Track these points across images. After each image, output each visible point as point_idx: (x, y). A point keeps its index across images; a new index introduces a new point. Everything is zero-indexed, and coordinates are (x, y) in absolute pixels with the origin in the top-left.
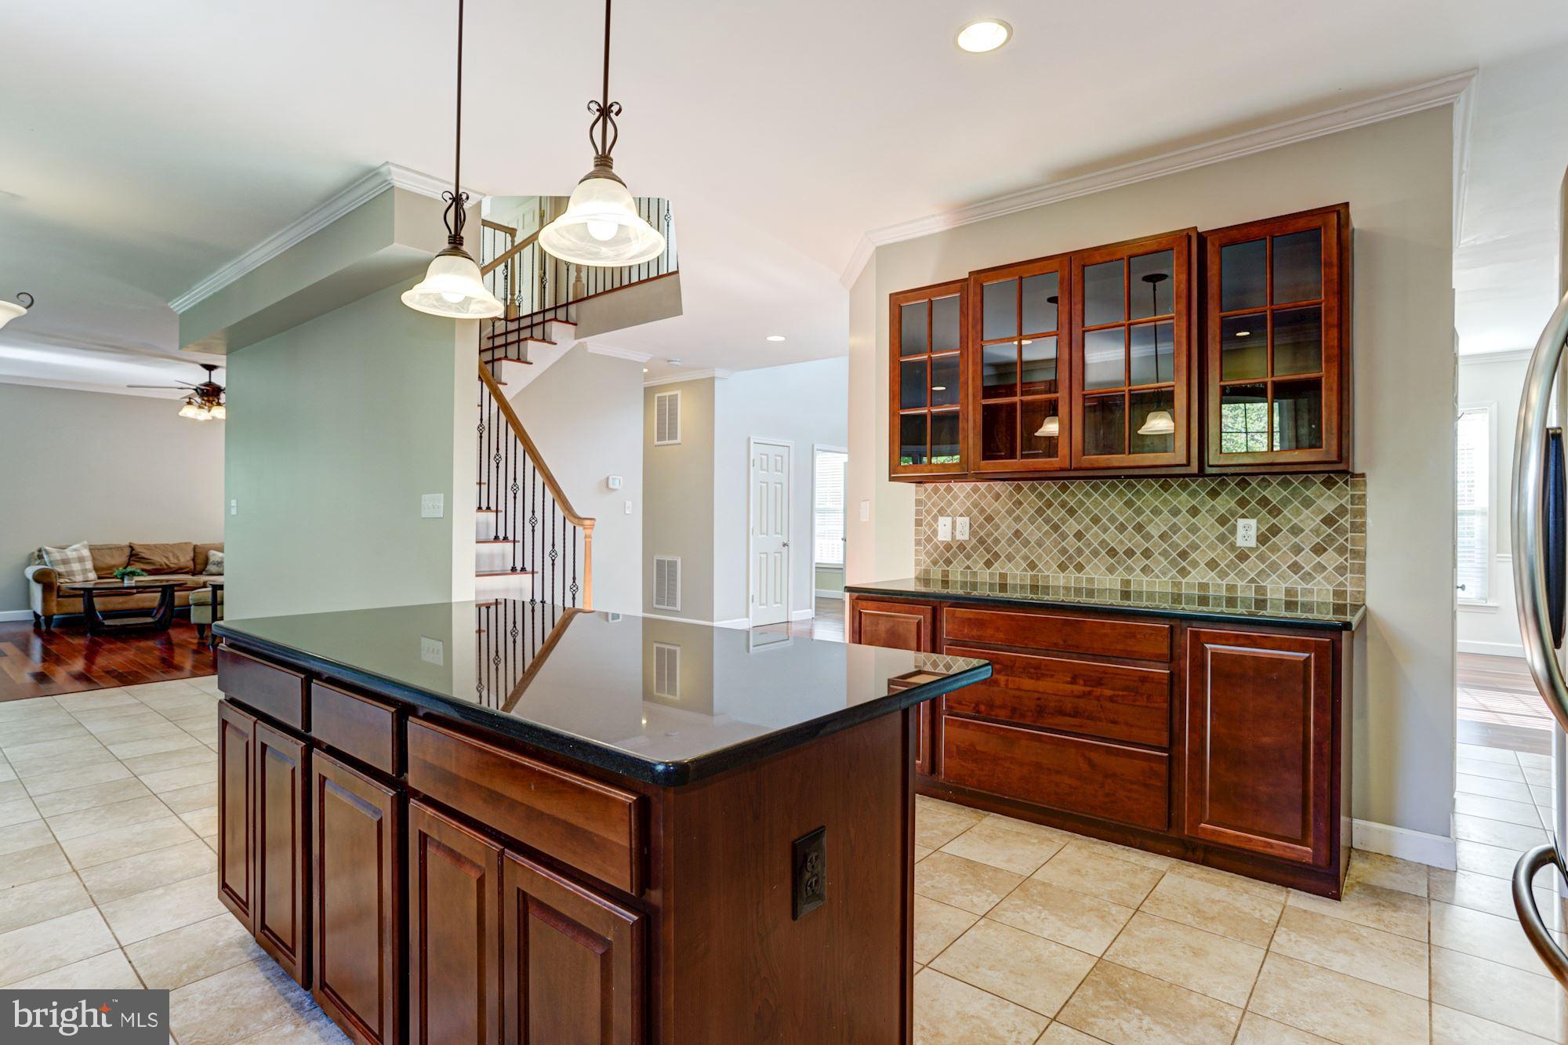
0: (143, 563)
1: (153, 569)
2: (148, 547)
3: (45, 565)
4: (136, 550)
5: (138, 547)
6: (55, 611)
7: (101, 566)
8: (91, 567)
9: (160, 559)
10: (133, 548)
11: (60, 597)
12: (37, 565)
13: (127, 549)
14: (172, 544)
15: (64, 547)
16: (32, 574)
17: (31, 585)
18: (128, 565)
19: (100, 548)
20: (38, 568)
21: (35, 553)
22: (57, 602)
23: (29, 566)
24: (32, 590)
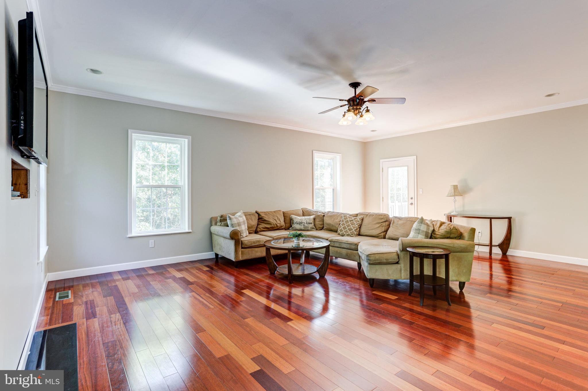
0: (265, 223)
1: (271, 227)
2: (265, 213)
3: (228, 226)
4: (261, 216)
5: (261, 214)
6: (241, 258)
7: (250, 226)
8: (247, 227)
9: (272, 221)
10: (259, 215)
11: (242, 248)
12: (220, 225)
13: (257, 215)
14: (274, 212)
15: (234, 214)
16: (229, 234)
17: (215, 238)
18: (258, 225)
19: (246, 214)
20: (230, 229)
21: (217, 218)
22: (242, 251)
23: (211, 225)
24: (216, 241)
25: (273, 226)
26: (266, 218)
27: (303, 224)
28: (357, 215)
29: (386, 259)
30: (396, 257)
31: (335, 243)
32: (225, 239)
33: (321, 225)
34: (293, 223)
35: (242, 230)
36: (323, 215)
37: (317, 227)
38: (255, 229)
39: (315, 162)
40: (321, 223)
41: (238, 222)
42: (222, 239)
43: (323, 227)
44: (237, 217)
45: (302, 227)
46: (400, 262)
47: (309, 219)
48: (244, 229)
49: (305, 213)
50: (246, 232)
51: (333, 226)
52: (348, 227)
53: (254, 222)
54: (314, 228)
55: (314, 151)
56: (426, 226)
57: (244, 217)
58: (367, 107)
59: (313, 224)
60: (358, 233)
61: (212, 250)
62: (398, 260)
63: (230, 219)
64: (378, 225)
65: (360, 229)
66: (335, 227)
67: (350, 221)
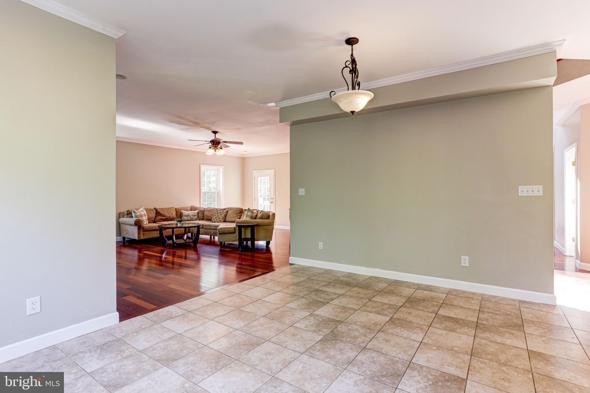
0: (161, 216)
1: (165, 219)
2: (161, 209)
3: (133, 217)
4: (158, 211)
5: (158, 210)
6: (142, 237)
7: (149, 218)
8: (147, 218)
9: (166, 214)
10: (156, 210)
11: (143, 231)
12: (127, 217)
13: (155, 211)
14: (168, 208)
15: (137, 210)
16: (134, 222)
17: (123, 226)
18: (156, 217)
19: (147, 210)
20: (135, 219)
21: (124, 212)
22: (143, 233)
23: (120, 218)
24: (123, 228)
25: (167, 218)
26: (162, 212)
27: (190, 216)
28: (225, 209)
29: (228, 231)
30: (233, 230)
31: (208, 226)
32: (131, 226)
33: (202, 217)
34: (183, 216)
35: (144, 220)
36: (204, 210)
37: (200, 218)
38: (153, 220)
39: (202, 173)
40: (202, 215)
41: (141, 214)
42: (128, 227)
43: (204, 218)
44: (140, 211)
45: (189, 218)
46: (236, 232)
47: (194, 213)
48: (145, 219)
49: (192, 209)
50: (146, 221)
51: (209, 217)
52: (218, 217)
53: (153, 215)
54: (198, 219)
55: (201, 165)
56: (251, 213)
57: (145, 211)
58: (221, 146)
59: (197, 217)
60: (224, 220)
61: (120, 235)
62: (235, 231)
63: (135, 212)
64: (236, 215)
65: (225, 218)
66: (211, 217)
67: (220, 213)
